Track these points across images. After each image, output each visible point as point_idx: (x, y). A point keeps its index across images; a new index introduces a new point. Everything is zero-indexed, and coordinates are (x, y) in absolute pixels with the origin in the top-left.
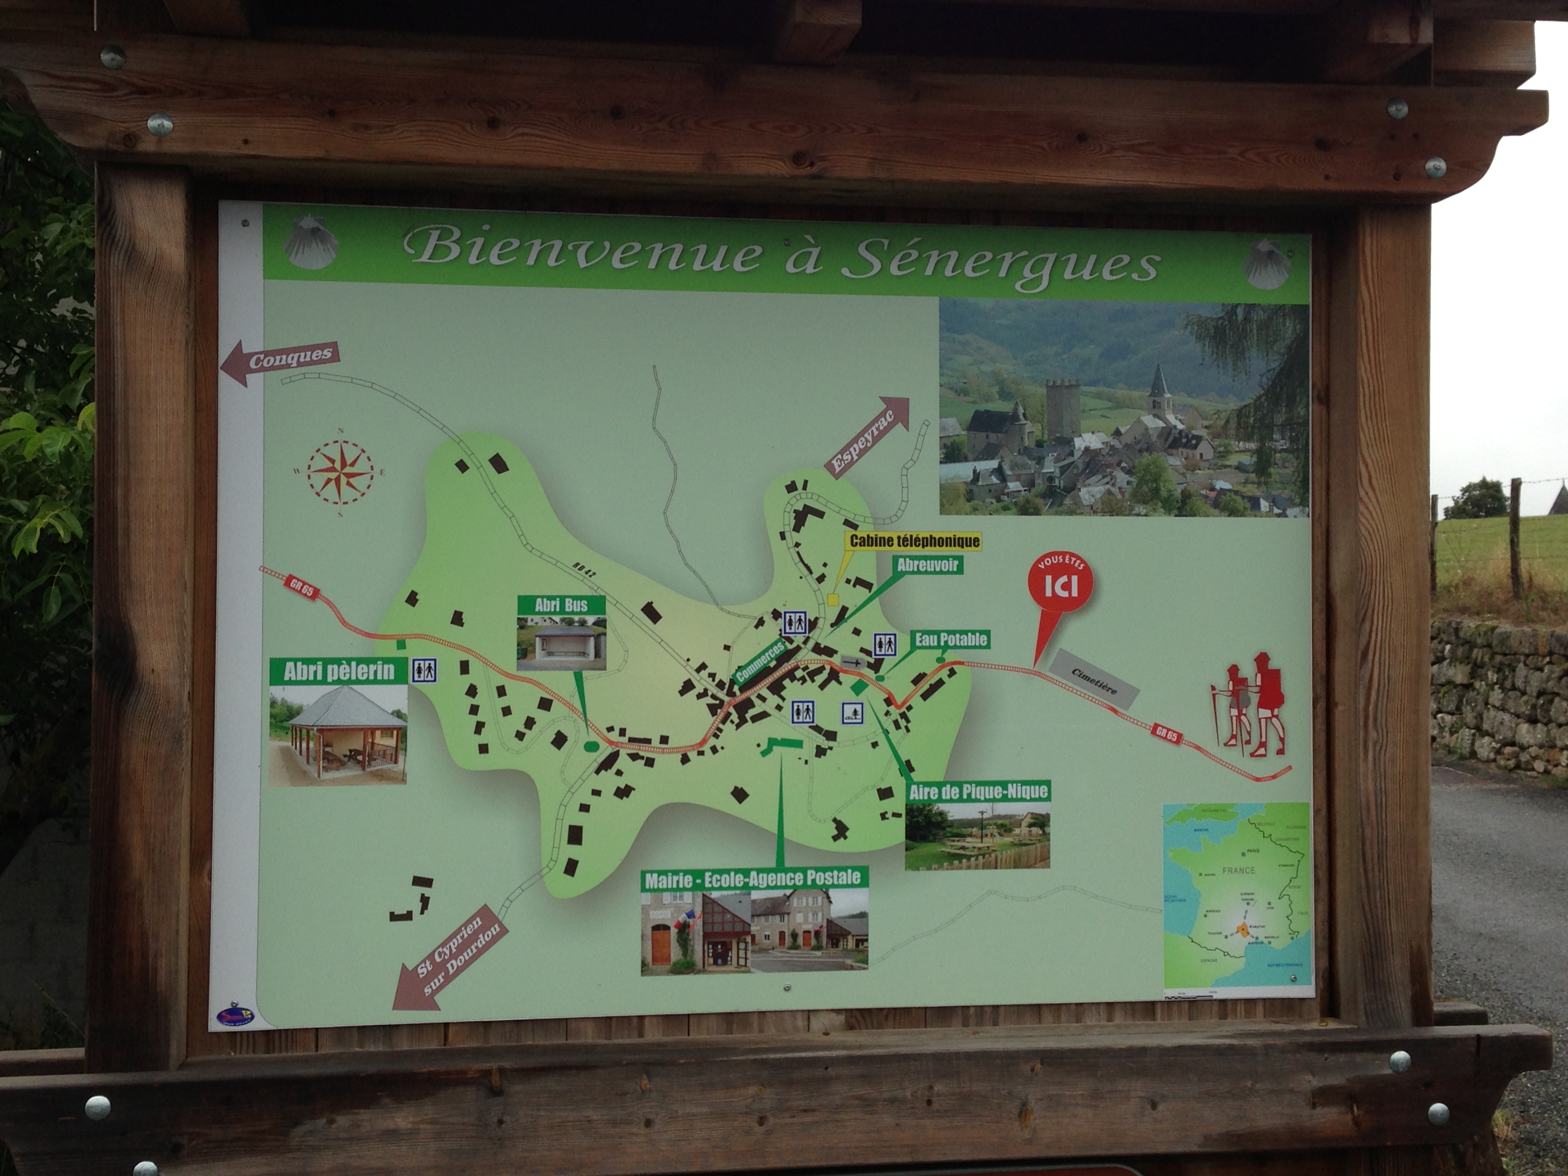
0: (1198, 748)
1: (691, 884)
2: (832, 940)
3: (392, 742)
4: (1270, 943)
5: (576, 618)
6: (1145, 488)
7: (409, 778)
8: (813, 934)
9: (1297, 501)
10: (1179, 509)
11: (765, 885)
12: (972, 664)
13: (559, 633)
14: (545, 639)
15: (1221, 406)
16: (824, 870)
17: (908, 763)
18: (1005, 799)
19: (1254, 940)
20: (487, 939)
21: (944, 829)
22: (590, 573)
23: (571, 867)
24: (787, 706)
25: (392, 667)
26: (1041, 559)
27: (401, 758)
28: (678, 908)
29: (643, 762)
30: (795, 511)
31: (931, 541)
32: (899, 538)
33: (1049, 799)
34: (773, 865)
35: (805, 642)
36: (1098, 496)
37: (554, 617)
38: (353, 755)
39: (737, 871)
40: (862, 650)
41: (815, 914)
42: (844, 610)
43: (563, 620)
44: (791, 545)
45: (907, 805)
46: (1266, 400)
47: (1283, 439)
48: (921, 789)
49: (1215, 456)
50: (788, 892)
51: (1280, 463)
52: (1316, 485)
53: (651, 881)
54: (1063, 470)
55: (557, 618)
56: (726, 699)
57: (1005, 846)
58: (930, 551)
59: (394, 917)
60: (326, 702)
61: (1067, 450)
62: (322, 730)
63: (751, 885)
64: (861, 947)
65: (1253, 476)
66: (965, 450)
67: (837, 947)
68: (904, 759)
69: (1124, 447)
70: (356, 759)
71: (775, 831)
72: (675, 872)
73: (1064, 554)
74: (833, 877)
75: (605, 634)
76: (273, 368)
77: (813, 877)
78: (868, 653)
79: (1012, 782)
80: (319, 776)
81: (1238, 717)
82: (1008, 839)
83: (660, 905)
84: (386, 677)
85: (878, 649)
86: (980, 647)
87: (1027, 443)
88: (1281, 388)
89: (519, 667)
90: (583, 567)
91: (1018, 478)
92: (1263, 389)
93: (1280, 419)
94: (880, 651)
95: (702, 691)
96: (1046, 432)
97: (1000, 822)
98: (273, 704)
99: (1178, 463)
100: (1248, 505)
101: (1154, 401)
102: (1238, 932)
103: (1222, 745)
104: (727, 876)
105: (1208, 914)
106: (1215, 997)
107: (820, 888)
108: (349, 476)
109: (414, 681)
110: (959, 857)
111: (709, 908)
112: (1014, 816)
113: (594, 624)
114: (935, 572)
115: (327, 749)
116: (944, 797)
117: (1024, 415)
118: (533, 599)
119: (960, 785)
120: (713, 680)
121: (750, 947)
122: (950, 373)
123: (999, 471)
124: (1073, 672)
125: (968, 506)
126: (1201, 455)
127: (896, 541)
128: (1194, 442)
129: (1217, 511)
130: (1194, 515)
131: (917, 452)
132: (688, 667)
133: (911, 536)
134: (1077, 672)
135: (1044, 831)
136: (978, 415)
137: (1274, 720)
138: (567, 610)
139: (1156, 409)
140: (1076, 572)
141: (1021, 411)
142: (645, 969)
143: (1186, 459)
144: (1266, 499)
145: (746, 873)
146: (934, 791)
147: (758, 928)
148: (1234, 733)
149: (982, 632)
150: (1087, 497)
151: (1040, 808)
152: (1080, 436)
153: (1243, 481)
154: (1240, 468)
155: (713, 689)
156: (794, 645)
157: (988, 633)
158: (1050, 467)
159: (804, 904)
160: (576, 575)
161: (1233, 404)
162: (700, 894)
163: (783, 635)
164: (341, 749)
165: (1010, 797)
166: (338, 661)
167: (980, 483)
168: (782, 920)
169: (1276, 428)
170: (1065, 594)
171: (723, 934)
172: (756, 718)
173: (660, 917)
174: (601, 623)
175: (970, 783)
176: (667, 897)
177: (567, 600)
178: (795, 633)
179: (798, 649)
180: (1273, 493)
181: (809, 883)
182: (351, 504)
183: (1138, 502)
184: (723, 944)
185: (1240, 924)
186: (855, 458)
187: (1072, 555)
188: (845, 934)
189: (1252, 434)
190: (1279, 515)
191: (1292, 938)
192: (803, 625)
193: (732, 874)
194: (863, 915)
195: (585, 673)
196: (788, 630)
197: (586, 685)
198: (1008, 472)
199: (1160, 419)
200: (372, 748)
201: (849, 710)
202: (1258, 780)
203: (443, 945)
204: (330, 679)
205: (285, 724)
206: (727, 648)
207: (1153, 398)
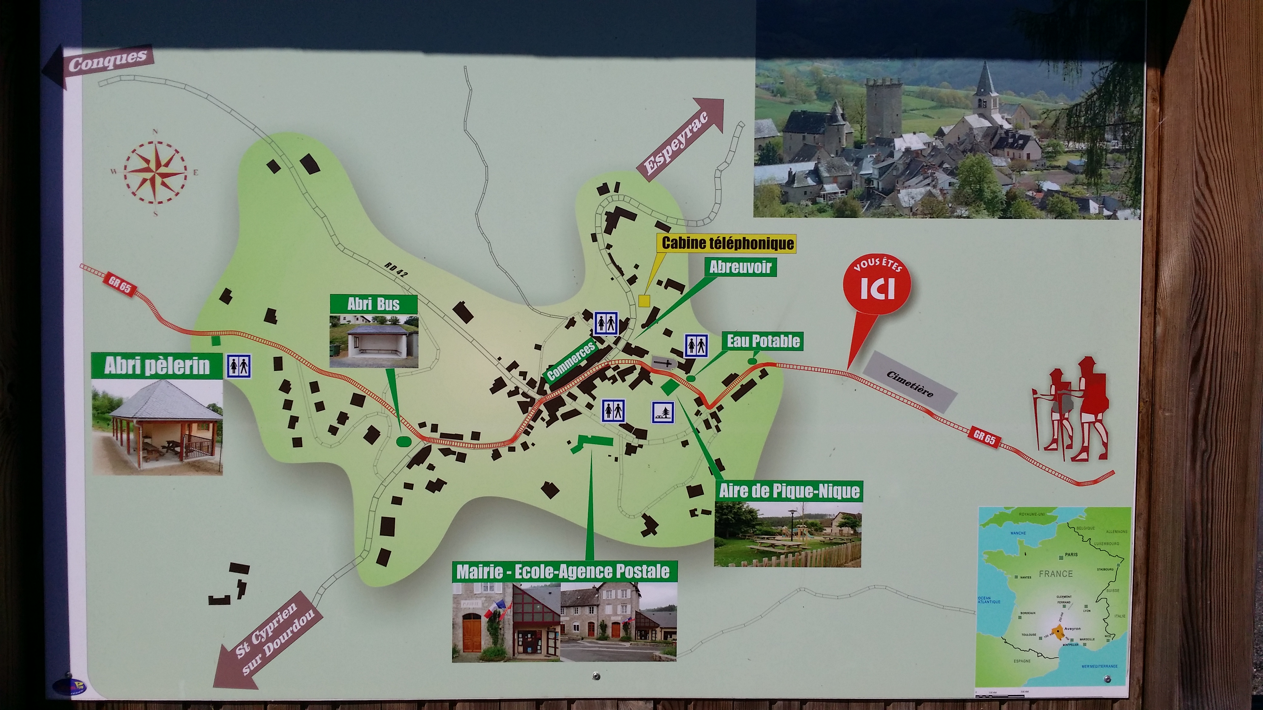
0: (1017, 452)
1: (501, 576)
2: (641, 631)
3: (208, 435)
4: (1085, 644)
5: (388, 317)
6: (968, 190)
7: (224, 470)
8: (622, 625)
9: (1129, 202)
10: (1004, 211)
11: (575, 578)
12: (783, 366)
13: (372, 331)
14: (358, 337)
15: (1050, 105)
16: (633, 564)
17: (718, 461)
18: (816, 498)
19: (1069, 642)
20: (302, 624)
21: (753, 526)
22: (402, 273)
23: (384, 557)
24: (597, 404)
25: (207, 362)
26: (858, 261)
27: (217, 450)
28: (489, 598)
29: (455, 457)
30: (607, 213)
31: (744, 243)
32: (711, 240)
33: (860, 500)
34: (583, 559)
35: (616, 343)
36: (919, 197)
37: (366, 316)
38: (171, 446)
39: (547, 564)
40: (674, 351)
41: (624, 605)
42: (656, 311)
43: (375, 319)
44: (603, 246)
45: (716, 503)
46: (1098, 99)
47: (1115, 139)
48: (731, 488)
49: (1042, 157)
50: (598, 585)
51: (1111, 164)
52: (1148, 187)
53: (463, 571)
54: (883, 171)
55: (369, 317)
56: (537, 397)
57: (814, 545)
58: (743, 253)
59: (213, 601)
60: (145, 396)
61: (887, 150)
62: (142, 422)
63: (560, 577)
64: (669, 639)
65: (1082, 177)
66: (781, 152)
67: (646, 639)
68: (714, 458)
69: (947, 148)
70: (174, 450)
71: (585, 525)
72: (486, 564)
73: (881, 256)
74: (642, 571)
75: (417, 333)
76: (91, 71)
77: (623, 571)
78: (679, 353)
79: (824, 482)
80: (139, 465)
81: (1060, 421)
82: (818, 538)
83: (470, 595)
84: (201, 373)
85: (689, 350)
86: (793, 349)
87: (844, 144)
88: (1115, 86)
89: (332, 364)
90: (395, 267)
91: (835, 180)
92: (1095, 87)
93: (1112, 119)
94: (692, 352)
95: (513, 389)
96: (865, 133)
97: (810, 521)
98: (95, 396)
99: (1004, 164)
100: (1077, 207)
101: (980, 100)
102: (1053, 633)
103: (1042, 448)
104: (537, 568)
105: (1022, 615)
106: (1027, 696)
107: (630, 581)
108: (164, 176)
109: (229, 376)
110: (769, 554)
111: (519, 599)
112: (825, 515)
113: (406, 323)
114: (747, 275)
115: (147, 440)
116: (754, 496)
117: (843, 115)
118: (346, 297)
119: (770, 484)
120: (525, 379)
121: (559, 637)
122: (767, 73)
123: (815, 173)
124: (888, 375)
125: (782, 208)
126: (1028, 155)
127: (708, 243)
128: (1021, 142)
129: (1044, 213)
130: (1020, 217)
131: (731, 154)
132: (499, 366)
133: (724, 238)
134: (892, 374)
135: (855, 531)
136: (794, 116)
137: (1098, 425)
138: (379, 309)
139: (982, 108)
140: (893, 274)
141: (840, 111)
142: (456, 656)
143: (1012, 159)
144: (1096, 201)
145: (556, 565)
146: (744, 489)
147: (568, 618)
148: (1056, 437)
149: (795, 334)
150: (906, 199)
151: (852, 508)
152: (901, 136)
153: (1072, 182)
154: (1069, 169)
155: (524, 388)
156: (605, 345)
157: (800, 335)
158: (869, 169)
159: (614, 597)
160: (388, 275)
161: (1063, 103)
162: (510, 585)
163: (594, 335)
164: (160, 440)
165: (821, 496)
166: (155, 356)
167: (795, 185)
168: (591, 611)
169: (1107, 128)
170: (882, 297)
171: (533, 624)
172: (566, 416)
173: (471, 607)
174: (413, 322)
175: (781, 482)
176: (478, 588)
177: (379, 299)
178: (606, 333)
179: (609, 349)
180: (1103, 194)
181: (618, 576)
182: (166, 204)
183: (961, 204)
184: (533, 633)
185: (1055, 626)
186: (668, 160)
187: (889, 257)
188: (654, 626)
189: (1084, 133)
190: (1109, 218)
191: (1108, 641)
192: (614, 325)
193: (542, 566)
194: (672, 609)
195: (397, 371)
196: (599, 331)
197: (400, 383)
198: (825, 174)
199: (986, 118)
200: (189, 440)
201: (659, 410)
202: (1078, 484)
203: (260, 628)
204: (148, 374)
205: (107, 415)
206: (538, 347)
207: (978, 97)
